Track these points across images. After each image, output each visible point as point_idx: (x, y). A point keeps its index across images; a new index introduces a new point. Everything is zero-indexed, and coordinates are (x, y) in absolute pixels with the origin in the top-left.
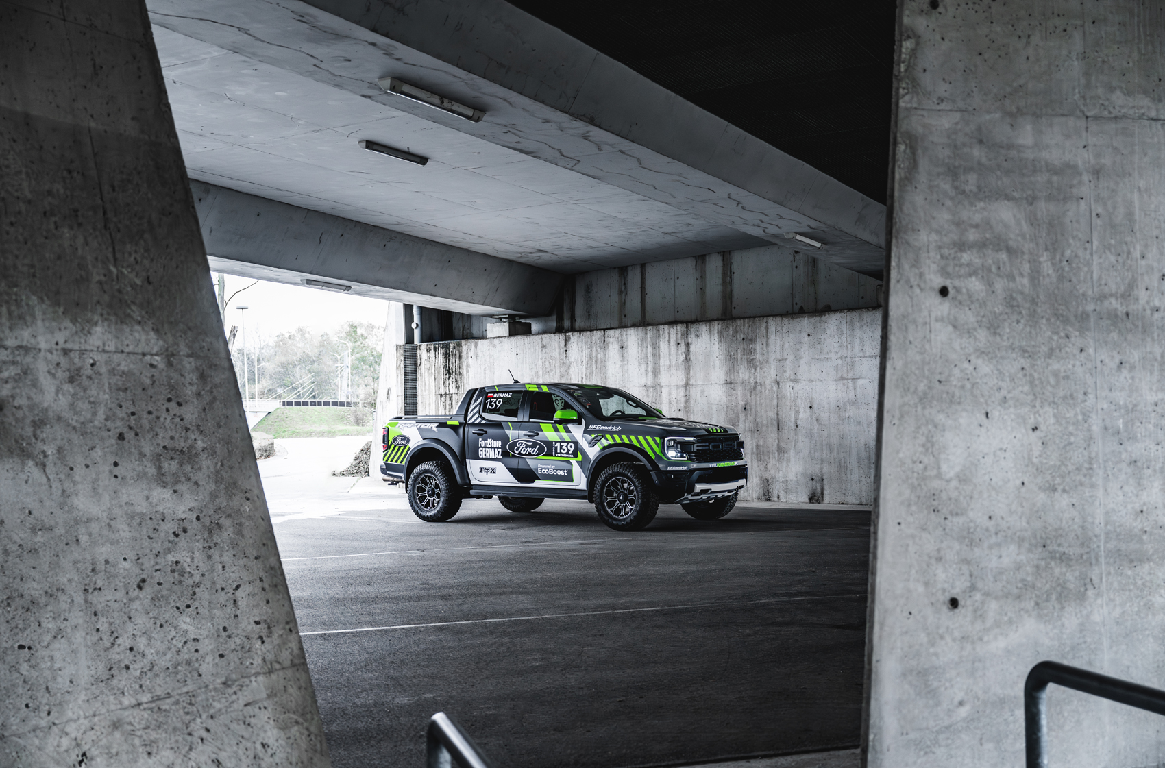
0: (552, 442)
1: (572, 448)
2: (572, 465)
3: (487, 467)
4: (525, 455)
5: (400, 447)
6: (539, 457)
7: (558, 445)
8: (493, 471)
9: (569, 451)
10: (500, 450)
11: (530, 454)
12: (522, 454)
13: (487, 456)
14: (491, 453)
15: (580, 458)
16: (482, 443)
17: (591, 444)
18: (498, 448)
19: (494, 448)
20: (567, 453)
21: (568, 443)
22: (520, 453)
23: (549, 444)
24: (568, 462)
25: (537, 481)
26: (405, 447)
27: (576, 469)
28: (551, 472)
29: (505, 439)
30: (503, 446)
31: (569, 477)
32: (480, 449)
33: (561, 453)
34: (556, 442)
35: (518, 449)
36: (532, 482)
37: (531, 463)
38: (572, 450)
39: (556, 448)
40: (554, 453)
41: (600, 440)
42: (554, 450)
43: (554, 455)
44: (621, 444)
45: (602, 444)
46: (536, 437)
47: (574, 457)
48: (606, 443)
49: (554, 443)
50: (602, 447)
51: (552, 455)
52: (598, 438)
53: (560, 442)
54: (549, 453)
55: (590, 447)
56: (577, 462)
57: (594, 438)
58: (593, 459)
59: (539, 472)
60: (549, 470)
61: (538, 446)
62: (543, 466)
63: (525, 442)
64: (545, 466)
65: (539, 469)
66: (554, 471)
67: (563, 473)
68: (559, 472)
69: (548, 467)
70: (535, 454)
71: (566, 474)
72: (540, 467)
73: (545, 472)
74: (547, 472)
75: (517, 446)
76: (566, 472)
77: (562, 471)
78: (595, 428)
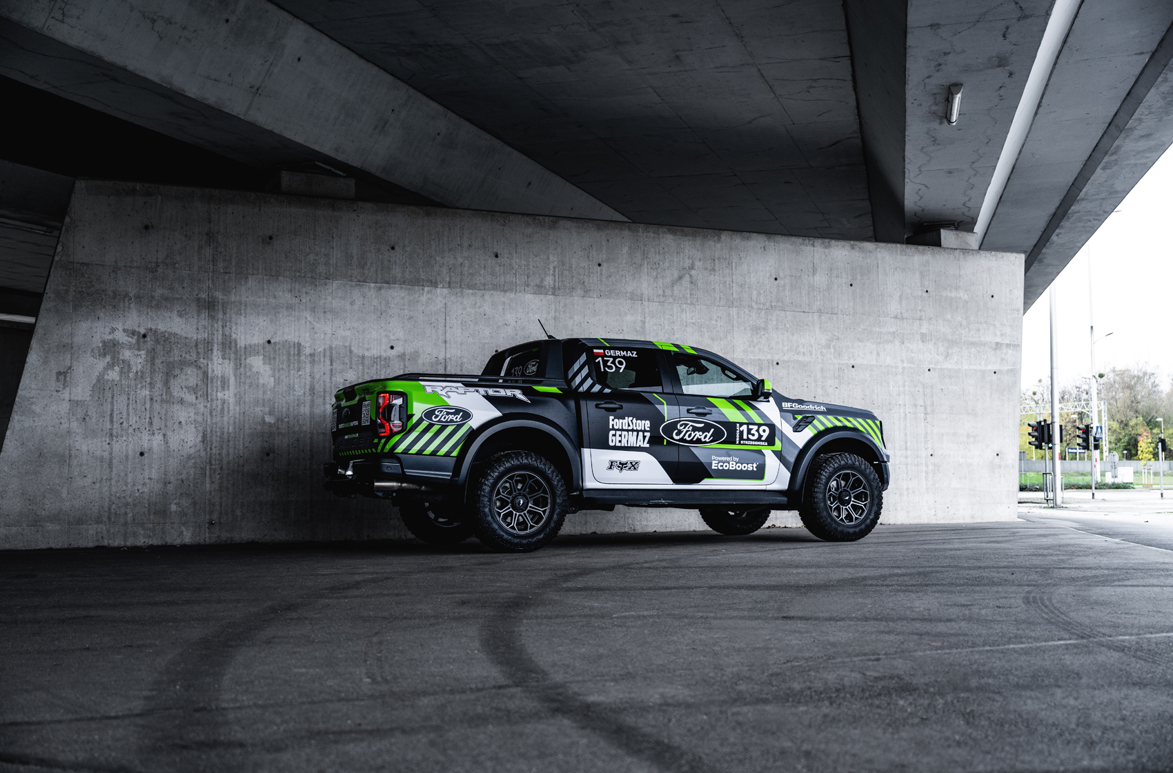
0: (735, 423)
1: (765, 433)
2: (764, 455)
3: (624, 460)
4: (691, 442)
5: (443, 428)
6: (714, 445)
7: (744, 428)
8: (634, 466)
9: (760, 436)
10: (648, 434)
11: (699, 441)
12: (685, 441)
13: (624, 443)
14: (632, 440)
15: (778, 445)
16: (614, 422)
17: (797, 428)
18: (644, 431)
19: (638, 431)
20: (759, 439)
21: (760, 425)
22: (682, 440)
23: (731, 426)
24: (760, 452)
25: (706, 481)
26: (459, 427)
27: (772, 463)
28: (733, 466)
29: (656, 419)
30: (654, 429)
31: (759, 474)
32: (612, 432)
33: (748, 439)
34: (741, 424)
35: (679, 432)
36: (698, 481)
37: (699, 452)
38: (765, 436)
39: (741, 433)
40: (738, 439)
41: (810, 423)
42: (738, 436)
43: (737, 443)
44: (845, 428)
45: (815, 427)
46: (708, 415)
47: (768, 445)
48: (822, 428)
49: (738, 425)
50: (816, 432)
51: (734, 443)
52: (808, 420)
53: (748, 424)
54: (731, 440)
55: (794, 431)
56: (772, 451)
57: (801, 419)
58: (801, 448)
59: (713, 467)
60: (729, 464)
61: (712, 430)
62: (720, 459)
63: (691, 424)
64: (724, 459)
65: (714, 462)
66: (738, 465)
67: (751, 469)
68: (744, 467)
69: (728, 459)
70: (708, 441)
71: (755, 469)
72: (715, 460)
73: (722, 468)
74: (726, 466)
75: (677, 429)
76: (756, 467)
77: (749, 465)
78: (792, 407)
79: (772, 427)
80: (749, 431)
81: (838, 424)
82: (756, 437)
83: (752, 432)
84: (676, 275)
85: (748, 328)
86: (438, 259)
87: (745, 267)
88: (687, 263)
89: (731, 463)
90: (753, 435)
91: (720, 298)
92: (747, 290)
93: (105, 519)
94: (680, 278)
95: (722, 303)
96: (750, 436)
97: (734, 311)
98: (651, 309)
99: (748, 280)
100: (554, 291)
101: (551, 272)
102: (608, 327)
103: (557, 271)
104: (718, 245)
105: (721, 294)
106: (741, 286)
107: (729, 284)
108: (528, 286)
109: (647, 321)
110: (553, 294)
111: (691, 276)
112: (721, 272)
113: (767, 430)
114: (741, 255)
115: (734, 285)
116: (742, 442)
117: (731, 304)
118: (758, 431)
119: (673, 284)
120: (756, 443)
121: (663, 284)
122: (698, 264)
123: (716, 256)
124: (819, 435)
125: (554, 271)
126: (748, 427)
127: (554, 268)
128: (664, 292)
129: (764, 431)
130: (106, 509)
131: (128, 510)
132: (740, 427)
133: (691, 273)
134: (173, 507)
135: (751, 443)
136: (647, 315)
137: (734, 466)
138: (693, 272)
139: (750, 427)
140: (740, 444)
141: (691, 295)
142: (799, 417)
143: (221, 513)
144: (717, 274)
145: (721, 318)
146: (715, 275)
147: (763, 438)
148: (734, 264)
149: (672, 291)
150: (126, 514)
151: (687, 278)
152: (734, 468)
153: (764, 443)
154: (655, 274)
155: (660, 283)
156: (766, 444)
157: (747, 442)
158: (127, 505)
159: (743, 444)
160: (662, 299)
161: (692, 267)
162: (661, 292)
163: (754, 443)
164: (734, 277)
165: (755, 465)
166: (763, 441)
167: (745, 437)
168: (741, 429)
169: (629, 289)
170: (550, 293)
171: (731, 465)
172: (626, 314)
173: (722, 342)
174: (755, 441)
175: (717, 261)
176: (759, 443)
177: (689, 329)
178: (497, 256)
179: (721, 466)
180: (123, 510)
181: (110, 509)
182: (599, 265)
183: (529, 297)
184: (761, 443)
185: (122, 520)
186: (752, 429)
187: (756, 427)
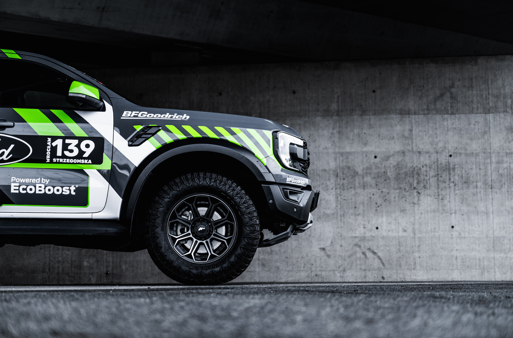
0: (46, 137)
1: (89, 148)
2: (88, 175)
6: (15, 164)
7: (59, 143)
9: (81, 153)
15: (107, 164)
17: (134, 141)
20: (80, 156)
21: (81, 139)
23: (39, 141)
24: (82, 172)
28: (40, 190)
31: (80, 199)
33: (64, 156)
34: (54, 138)
38: (88, 152)
39: (54, 149)
40: (48, 157)
41: (153, 134)
42: (48, 153)
43: (48, 160)
45: (159, 139)
46: (7, 129)
47: (93, 163)
48: (168, 139)
49: (49, 139)
50: (159, 145)
51: (44, 161)
52: (151, 131)
53: (64, 138)
54: (38, 158)
55: (129, 145)
56: (99, 171)
57: (142, 130)
58: (137, 166)
59: (12, 191)
60: (35, 187)
61: (12, 146)
62: (23, 180)
64: (27, 181)
65: (13, 185)
66: (47, 188)
67: (68, 193)
68: (58, 190)
69: (34, 181)
70: (5, 159)
71: (73, 193)
72: (14, 182)
73: (25, 192)
74: (31, 190)
76: (74, 191)
77: (64, 189)
78: (137, 116)
79: (100, 141)
80: (65, 147)
81: (195, 134)
82: (76, 152)
83: (70, 148)
84: (438, 93)
85: (504, 129)
86: (252, 98)
87: (500, 82)
88: (448, 83)
89: (37, 185)
90: (71, 151)
91: (478, 107)
92: (502, 99)
93: (47, 270)
94: (442, 95)
95: (479, 111)
96: (67, 153)
97: (490, 117)
98: (417, 120)
99: (502, 91)
100: (338, 113)
101: (336, 100)
102: (381, 136)
103: (340, 99)
104: (475, 68)
105: (479, 104)
106: (497, 97)
107: (486, 96)
108: (318, 111)
109: (414, 129)
110: (338, 115)
111: (451, 93)
112: (478, 88)
113: (92, 145)
114: (497, 73)
115: (490, 97)
116: (54, 160)
117: (487, 111)
118: (78, 146)
119: (436, 100)
120: (75, 161)
121: (427, 101)
122: (457, 83)
123: (474, 76)
124: (165, 147)
125: (338, 99)
126: (64, 142)
127: (338, 97)
128: (428, 106)
129: (87, 146)
130: (48, 264)
131: (60, 265)
132: (52, 141)
133: (452, 91)
134: (85, 264)
135: (68, 161)
136: (413, 125)
137: (42, 189)
138: (453, 90)
139: (67, 141)
140: (51, 162)
141: (451, 107)
142: (139, 128)
143: (113, 267)
144: (475, 89)
145: (478, 122)
146: (472, 91)
147: (86, 155)
148: (490, 81)
149: (435, 105)
150: (58, 267)
151: (448, 94)
152: (43, 192)
153: (86, 161)
154: (420, 94)
155: (425, 100)
156: (90, 161)
157: (61, 160)
158: (59, 262)
159: (56, 163)
160: (426, 112)
161: (452, 86)
162: (425, 107)
163: (72, 161)
164: (490, 90)
165: (73, 188)
166: (85, 158)
167: (59, 153)
168: (54, 144)
169: (399, 107)
170: (335, 114)
171: (38, 189)
172: (396, 125)
173: (480, 141)
174: (73, 158)
175: (474, 80)
176: (78, 161)
177: (450, 133)
178: (294, 93)
179: (23, 189)
180: (57, 265)
181: (49, 264)
182: (374, 92)
183: (319, 119)
184: (83, 161)
185: (56, 271)
186: (71, 144)
187: (76, 142)
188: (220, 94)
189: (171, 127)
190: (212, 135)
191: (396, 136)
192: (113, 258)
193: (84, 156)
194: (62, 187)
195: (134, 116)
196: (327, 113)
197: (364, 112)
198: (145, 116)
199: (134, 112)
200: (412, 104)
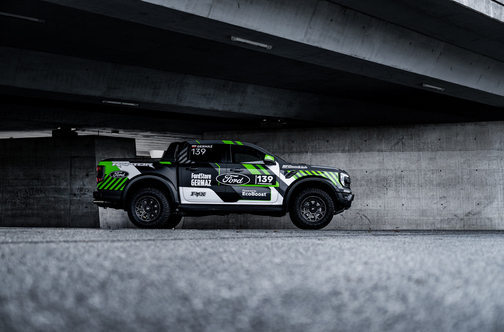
0: (255, 175)
1: (271, 179)
2: (270, 189)
3: (198, 192)
4: (232, 183)
5: (117, 179)
6: (244, 185)
7: (260, 177)
8: (203, 194)
9: (268, 181)
10: (210, 181)
11: (236, 183)
12: (229, 183)
13: (199, 184)
14: (203, 183)
15: (278, 185)
16: (194, 176)
17: (288, 176)
18: (209, 179)
19: (205, 179)
20: (268, 182)
21: (268, 176)
22: (227, 183)
23: (253, 177)
24: (268, 188)
25: (240, 201)
26: (123, 179)
27: (274, 193)
29: (214, 174)
30: (213, 178)
31: (268, 198)
32: (192, 180)
33: (262, 182)
34: (258, 175)
35: (226, 179)
36: (236, 201)
37: (236, 188)
38: (270, 180)
39: (258, 179)
40: (256, 182)
41: (295, 174)
42: (256, 181)
43: (256, 184)
44: (314, 176)
45: (297, 176)
46: (241, 172)
47: (272, 185)
48: (300, 176)
49: (256, 176)
50: (297, 178)
51: (254, 184)
52: (294, 173)
53: (261, 175)
54: (252, 182)
55: (286, 178)
56: (275, 187)
57: (290, 172)
58: (289, 186)
59: (243, 195)
60: (251, 193)
61: (243, 178)
62: (247, 191)
63: (231, 176)
64: (248, 191)
65: (243, 192)
66: (256, 194)
67: (263, 195)
68: (260, 195)
69: (251, 191)
70: (240, 183)
71: (265, 196)
72: (244, 191)
73: (247, 195)
74: (250, 194)
75: (225, 178)
76: (266, 195)
77: (262, 194)
78: (288, 167)
79: (275, 177)
80: (262, 179)
81: (310, 174)
82: (266, 180)
83: (264, 179)
84: (396, 141)
85: (427, 159)
86: (308, 144)
87: (425, 137)
88: (401, 137)
89: (252, 193)
90: (264, 180)
91: (415, 148)
92: (426, 145)
93: (213, 224)
94: (398, 143)
95: (416, 150)
96: (263, 181)
97: (421, 153)
98: (386, 154)
99: (426, 141)
100: (349, 151)
101: (348, 145)
102: (369, 162)
103: (349, 144)
104: (414, 130)
105: (415, 147)
106: (424, 143)
107: (419, 143)
108: (339, 150)
109: (384, 159)
110: (348, 152)
111: (402, 142)
112: (415, 139)
113: (272, 178)
114: (424, 132)
115: (421, 143)
116: (258, 183)
117: (419, 150)
118: (267, 178)
119: (395, 145)
120: (266, 184)
121: (391, 145)
122: (405, 137)
123: (413, 134)
124: (299, 179)
125: (349, 145)
126: (261, 177)
127: (349, 143)
128: (391, 148)
129: (270, 178)
130: (213, 221)
131: (219, 222)
132: (257, 177)
133: (402, 141)
134: (231, 221)
135: (263, 184)
136: (384, 157)
137: (254, 194)
138: (403, 140)
139: (263, 176)
140: (257, 184)
141: (402, 148)
142: (289, 172)
143: (243, 223)
144: (414, 140)
145: (415, 156)
146: (412, 141)
147: (270, 182)
148: (421, 136)
149: (395, 147)
150: (218, 223)
151: (401, 142)
152: (254, 195)
153: (270, 184)
154: (387, 142)
155: (390, 145)
156: (271, 184)
157: (261, 183)
158: (218, 220)
159: (259, 184)
160: (390, 151)
161: (403, 138)
162: (390, 148)
164: (421, 140)
165: (265, 194)
166: (269, 183)
167: (260, 181)
168: (258, 178)
169: (377, 148)
170: (347, 152)
171: (252, 194)
172: (376, 157)
173: (416, 164)
174: (265, 183)
175: (413, 136)
176: (267, 184)
177: (402, 161)
178: (328, 141)
179: (247, 194)
180: (217, 222)
181: (214, 222)
182: (366, 141)
183: (339, 154)
185: (217, 225)
186: (264, 177)
187: (266, 177)
188: (293, 142)
189: (301, 171)
190: (316, 174)
191: (376, 162)
192: (243, 219)
193: (269, 182)
194: (261, 194)
195: (287, 167)
196: (343, 151)
197: (361, 151)
198: (291, 167)
199: (287, 166)
200: (383, 146)
